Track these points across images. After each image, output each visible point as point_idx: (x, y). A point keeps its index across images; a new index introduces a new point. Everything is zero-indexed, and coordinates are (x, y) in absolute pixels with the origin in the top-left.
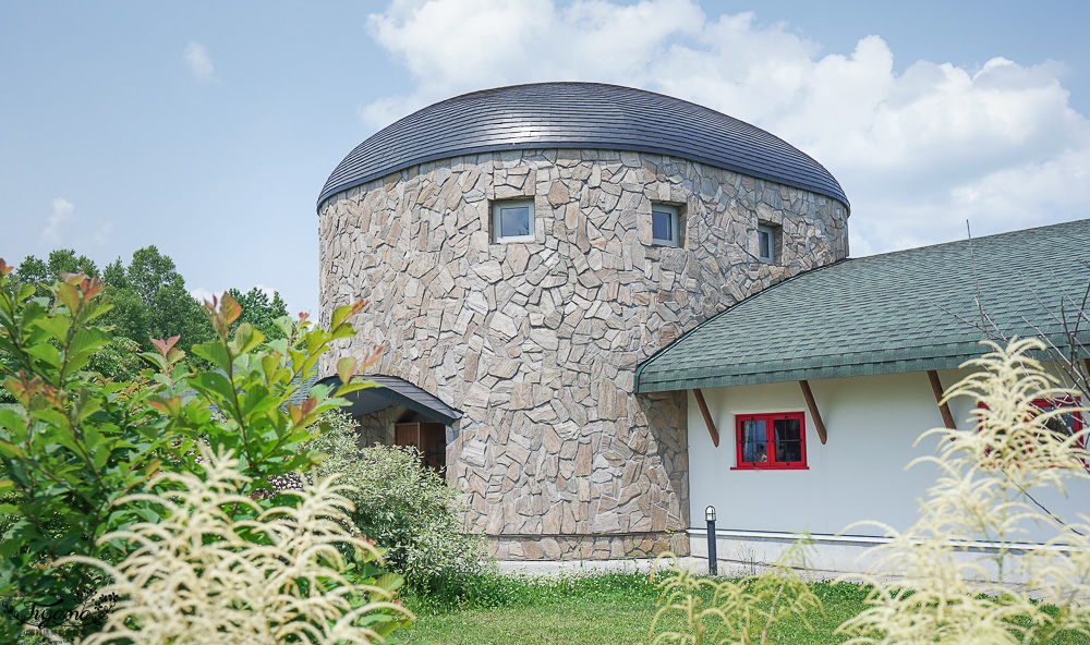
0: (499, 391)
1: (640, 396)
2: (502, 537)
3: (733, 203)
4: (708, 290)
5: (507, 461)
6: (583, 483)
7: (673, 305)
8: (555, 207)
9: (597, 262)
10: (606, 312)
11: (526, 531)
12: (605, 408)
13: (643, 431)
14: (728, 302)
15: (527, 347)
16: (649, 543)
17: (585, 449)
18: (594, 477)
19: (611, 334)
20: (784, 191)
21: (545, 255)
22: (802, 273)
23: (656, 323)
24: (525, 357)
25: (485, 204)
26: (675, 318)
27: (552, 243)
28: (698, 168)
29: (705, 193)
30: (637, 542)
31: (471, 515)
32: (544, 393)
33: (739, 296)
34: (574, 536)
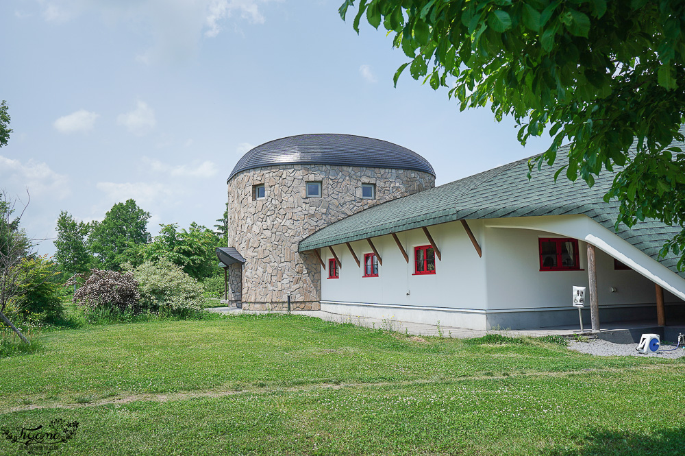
0: (255, 252)
1: (301, 253)
2: (255, 303)
3: (347, 178)
4: (333, 213)
5: (257, 277)
6: (279, 284)
7: (315, 219)
8: (271, 187)
9: (284, 205)
10: (288, 223)
11: (262, 301)
12: (287, 258)
13: (301, 265)
14: (343, 216)
15: (262, 237)
16: (303, 305)
17: (280, 272)
18: (283, 282)
19: (289, 231)
20: (377, 170)
21: (267, 204)
22: (386, 202)
23: (307, 226)
24: (261, 240)
25: (251, 187)
26: (316, 224)
27: (270, 200)
28: (328, 167)
29: (332, 176)
30: (298, 305)
31: (248, 295)
32: (267, 252)
33: (349, 213)
34: (276, 302)
